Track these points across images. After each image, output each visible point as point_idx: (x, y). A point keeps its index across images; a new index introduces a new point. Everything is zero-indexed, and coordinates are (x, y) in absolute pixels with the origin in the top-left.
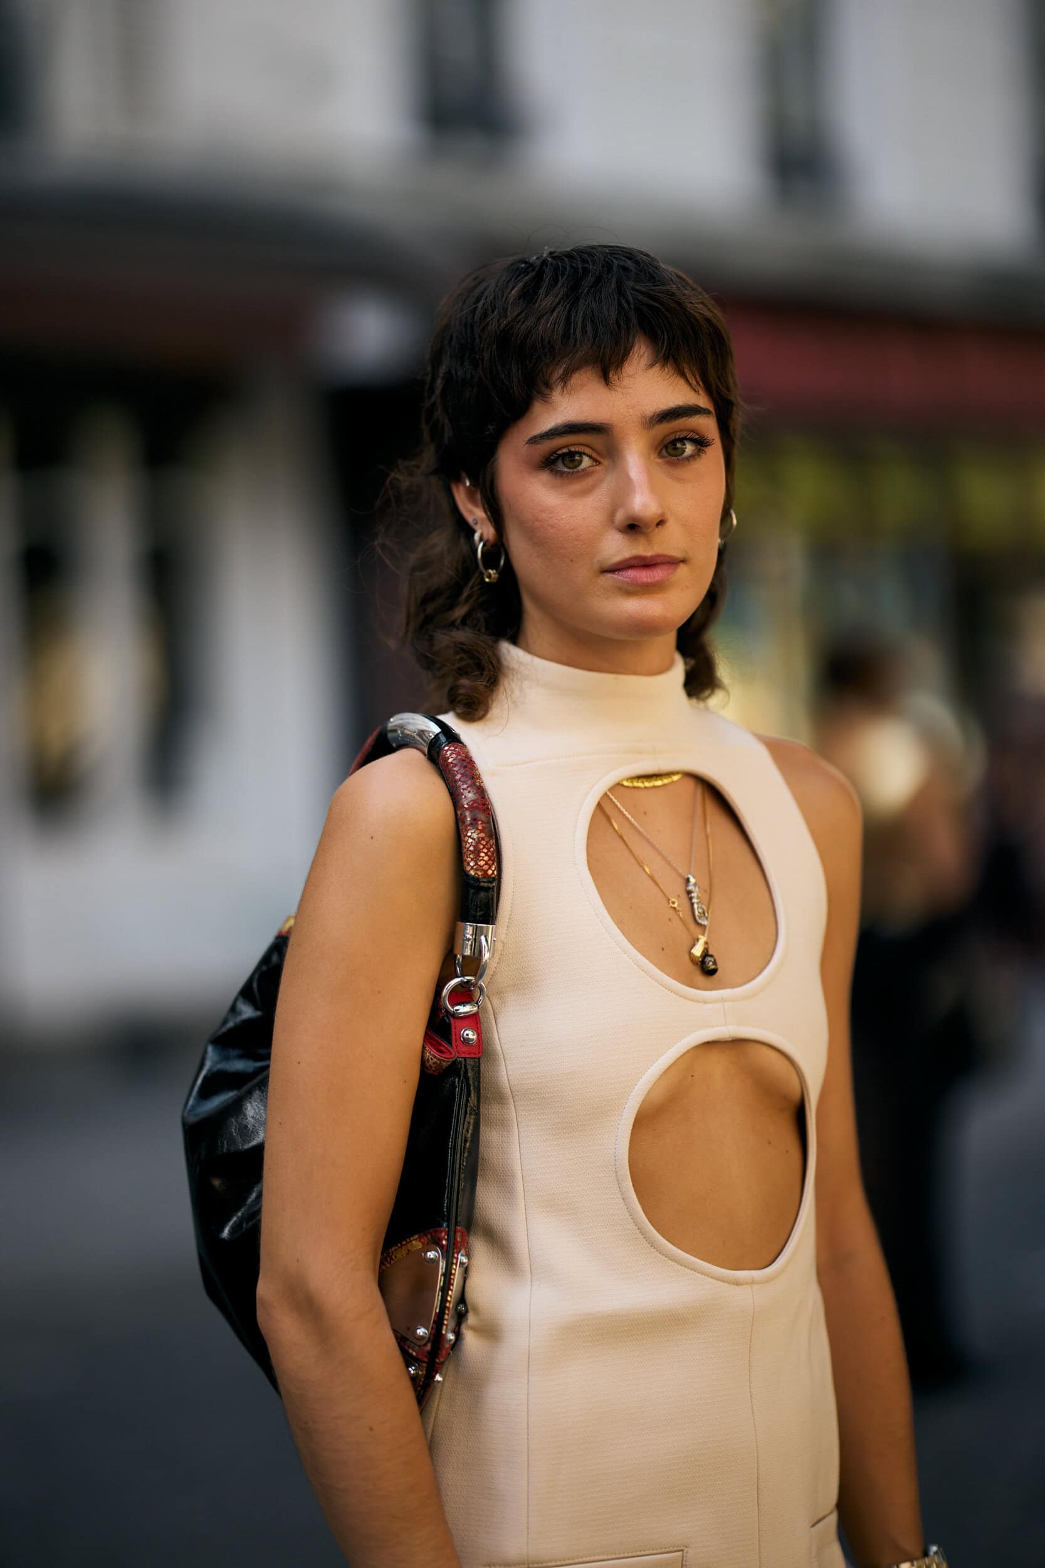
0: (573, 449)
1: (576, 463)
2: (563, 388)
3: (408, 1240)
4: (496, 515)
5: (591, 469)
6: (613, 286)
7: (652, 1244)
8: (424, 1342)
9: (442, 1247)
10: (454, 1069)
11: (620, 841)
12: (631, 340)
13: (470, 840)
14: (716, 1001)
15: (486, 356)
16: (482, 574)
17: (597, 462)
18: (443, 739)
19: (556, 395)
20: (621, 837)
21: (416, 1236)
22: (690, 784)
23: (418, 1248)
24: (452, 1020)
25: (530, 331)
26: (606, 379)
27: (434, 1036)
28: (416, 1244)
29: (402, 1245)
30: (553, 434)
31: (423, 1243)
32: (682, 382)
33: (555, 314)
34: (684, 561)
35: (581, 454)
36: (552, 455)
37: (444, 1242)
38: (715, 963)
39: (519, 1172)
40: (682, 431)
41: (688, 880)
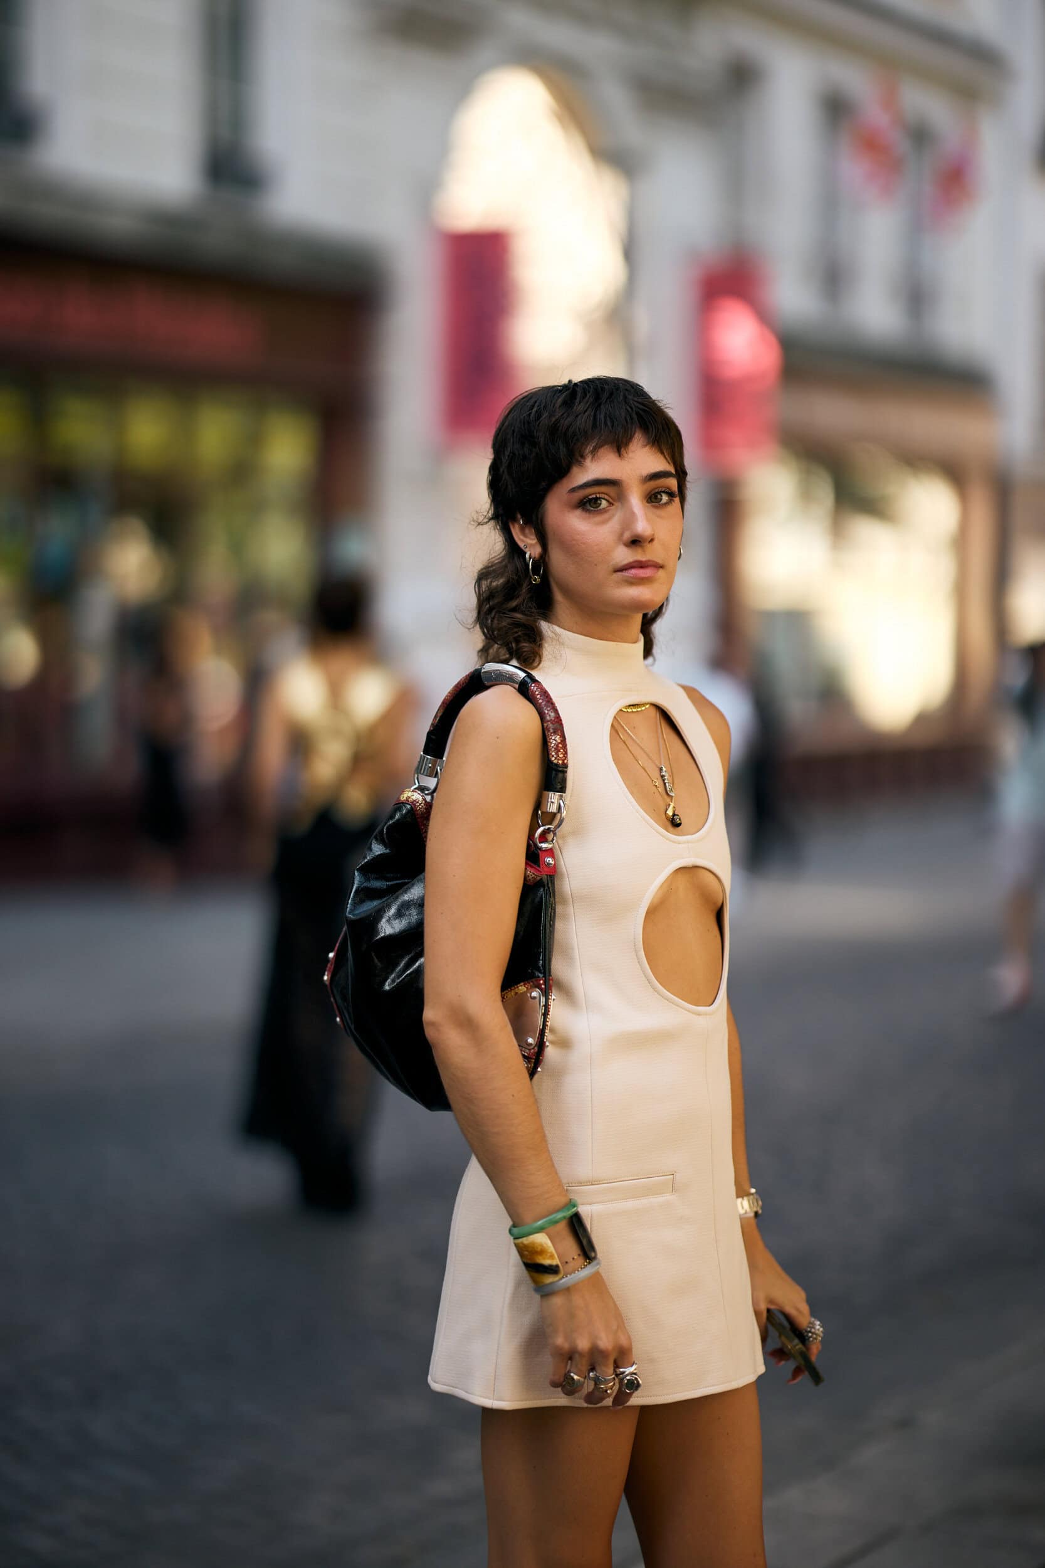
0: (598, 496)
1: (598, 505)
2: (592, 460)
3: (516, 986)
4: (543, 539)
5: (608, 508)
6: (621, 398)
7: (655, 990)
8: (532, 1047)
9: (541, 989)
10: (540, 884)
11: (624, 744)
12: (633, 430)
13: (554, 742)
14: (684, 843)
15: (542, 440)
16: (531, 577)
17: (611, 504)
18: (529, 680)
19: (588, 462)
20: (625, 742)
21: (522, 984)
22: (653, 711)
23: (523, 991)
24: (539, 851)
25: (571, 425)
26: (620, 455)
27: (530, 863)
28: (522, 988)
29: (511, 990)
30: (585, 486)
31: (527, 988)
32: (662, 458)
33: (587, 414)
34: (662, 567)
35: (600, 498)
36: (585, 498)
37: (543, 986)
38: (680, 819)
39: (576, 947)
40: (659, 488)
41: (661, 769)
